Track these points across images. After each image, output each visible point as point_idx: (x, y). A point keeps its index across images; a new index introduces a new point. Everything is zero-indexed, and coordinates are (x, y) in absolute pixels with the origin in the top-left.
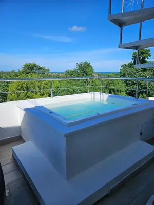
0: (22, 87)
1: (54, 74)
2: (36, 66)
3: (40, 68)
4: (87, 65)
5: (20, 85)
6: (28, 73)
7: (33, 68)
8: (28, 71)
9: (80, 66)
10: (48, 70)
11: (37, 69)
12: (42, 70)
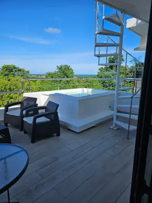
0: (5, 88)
1: (33, 76)
2: (15, 68)
3: (20, 70)
4: (67, 68)
5: (3, 87)
6: (7, 75)
7: (12, 70)
8: (6, 72)
9: (60, 68)
10: (28, 72)
11: (16, 71)
12: (22, 72)
